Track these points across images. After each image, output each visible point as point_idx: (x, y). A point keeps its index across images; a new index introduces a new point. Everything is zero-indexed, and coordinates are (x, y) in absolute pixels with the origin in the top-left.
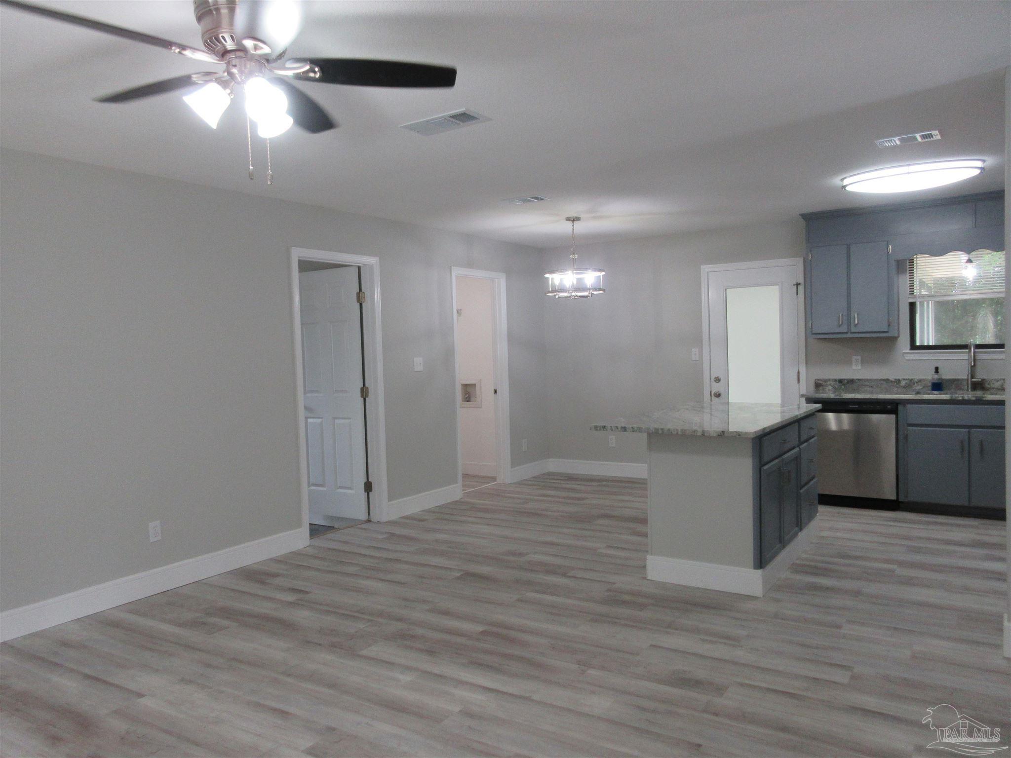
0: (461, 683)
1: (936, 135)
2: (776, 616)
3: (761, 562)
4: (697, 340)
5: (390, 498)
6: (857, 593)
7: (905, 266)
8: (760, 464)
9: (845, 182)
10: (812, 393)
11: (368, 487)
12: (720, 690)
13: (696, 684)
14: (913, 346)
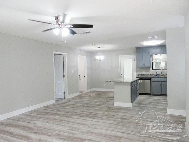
0: (89, 120)
1: (157, 37)
2: (135, 110)
3: (132, 102)
4: (119, 68)
5: (68, 95)
6: (146, 107)
7: (151, 56)
8: (132, 87)
9: (143, 43)
10: (137, 76)
11: (64, 93)
12: (128, 119)
13: (124, 119)
14: (153, 69)
